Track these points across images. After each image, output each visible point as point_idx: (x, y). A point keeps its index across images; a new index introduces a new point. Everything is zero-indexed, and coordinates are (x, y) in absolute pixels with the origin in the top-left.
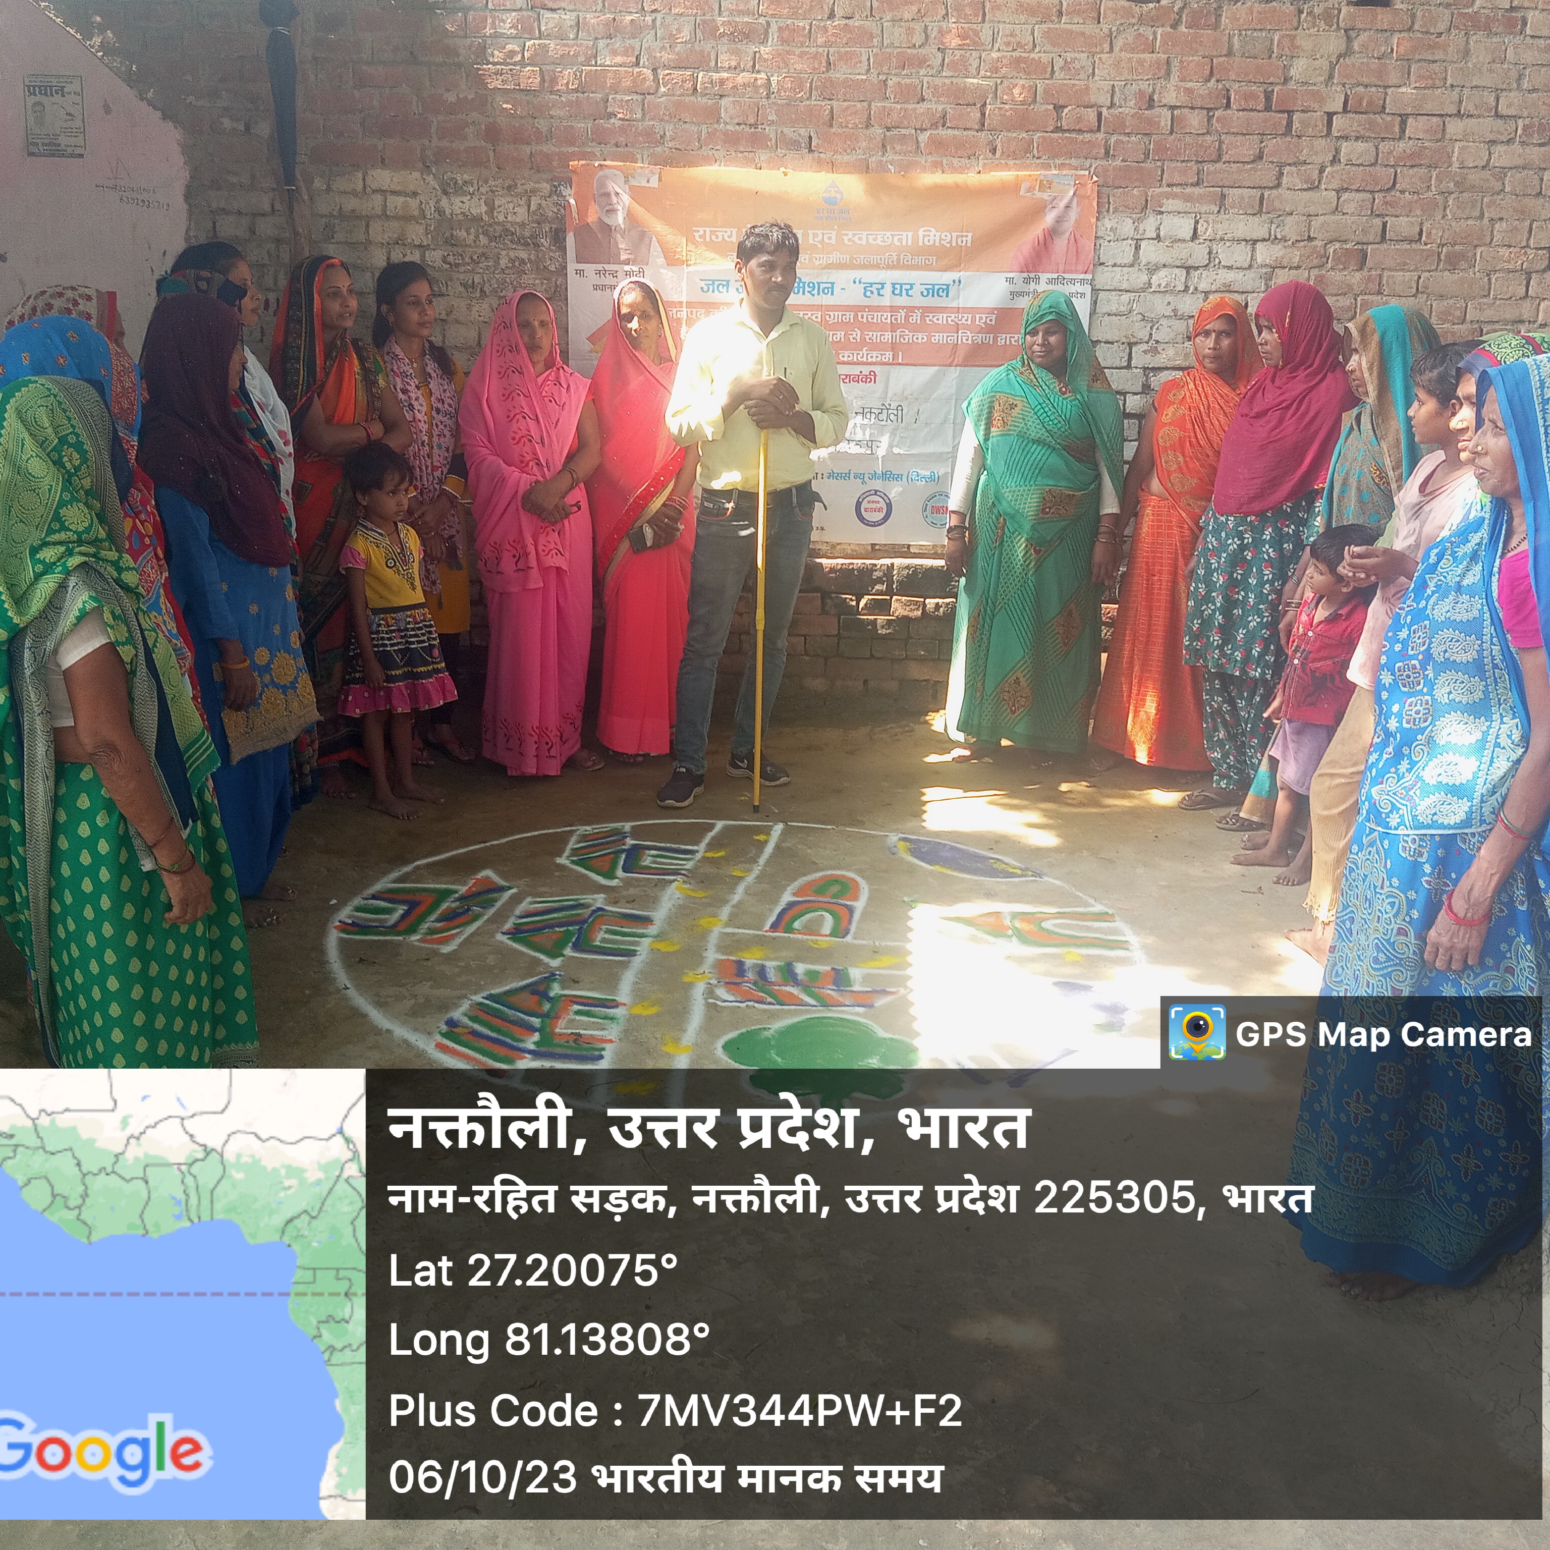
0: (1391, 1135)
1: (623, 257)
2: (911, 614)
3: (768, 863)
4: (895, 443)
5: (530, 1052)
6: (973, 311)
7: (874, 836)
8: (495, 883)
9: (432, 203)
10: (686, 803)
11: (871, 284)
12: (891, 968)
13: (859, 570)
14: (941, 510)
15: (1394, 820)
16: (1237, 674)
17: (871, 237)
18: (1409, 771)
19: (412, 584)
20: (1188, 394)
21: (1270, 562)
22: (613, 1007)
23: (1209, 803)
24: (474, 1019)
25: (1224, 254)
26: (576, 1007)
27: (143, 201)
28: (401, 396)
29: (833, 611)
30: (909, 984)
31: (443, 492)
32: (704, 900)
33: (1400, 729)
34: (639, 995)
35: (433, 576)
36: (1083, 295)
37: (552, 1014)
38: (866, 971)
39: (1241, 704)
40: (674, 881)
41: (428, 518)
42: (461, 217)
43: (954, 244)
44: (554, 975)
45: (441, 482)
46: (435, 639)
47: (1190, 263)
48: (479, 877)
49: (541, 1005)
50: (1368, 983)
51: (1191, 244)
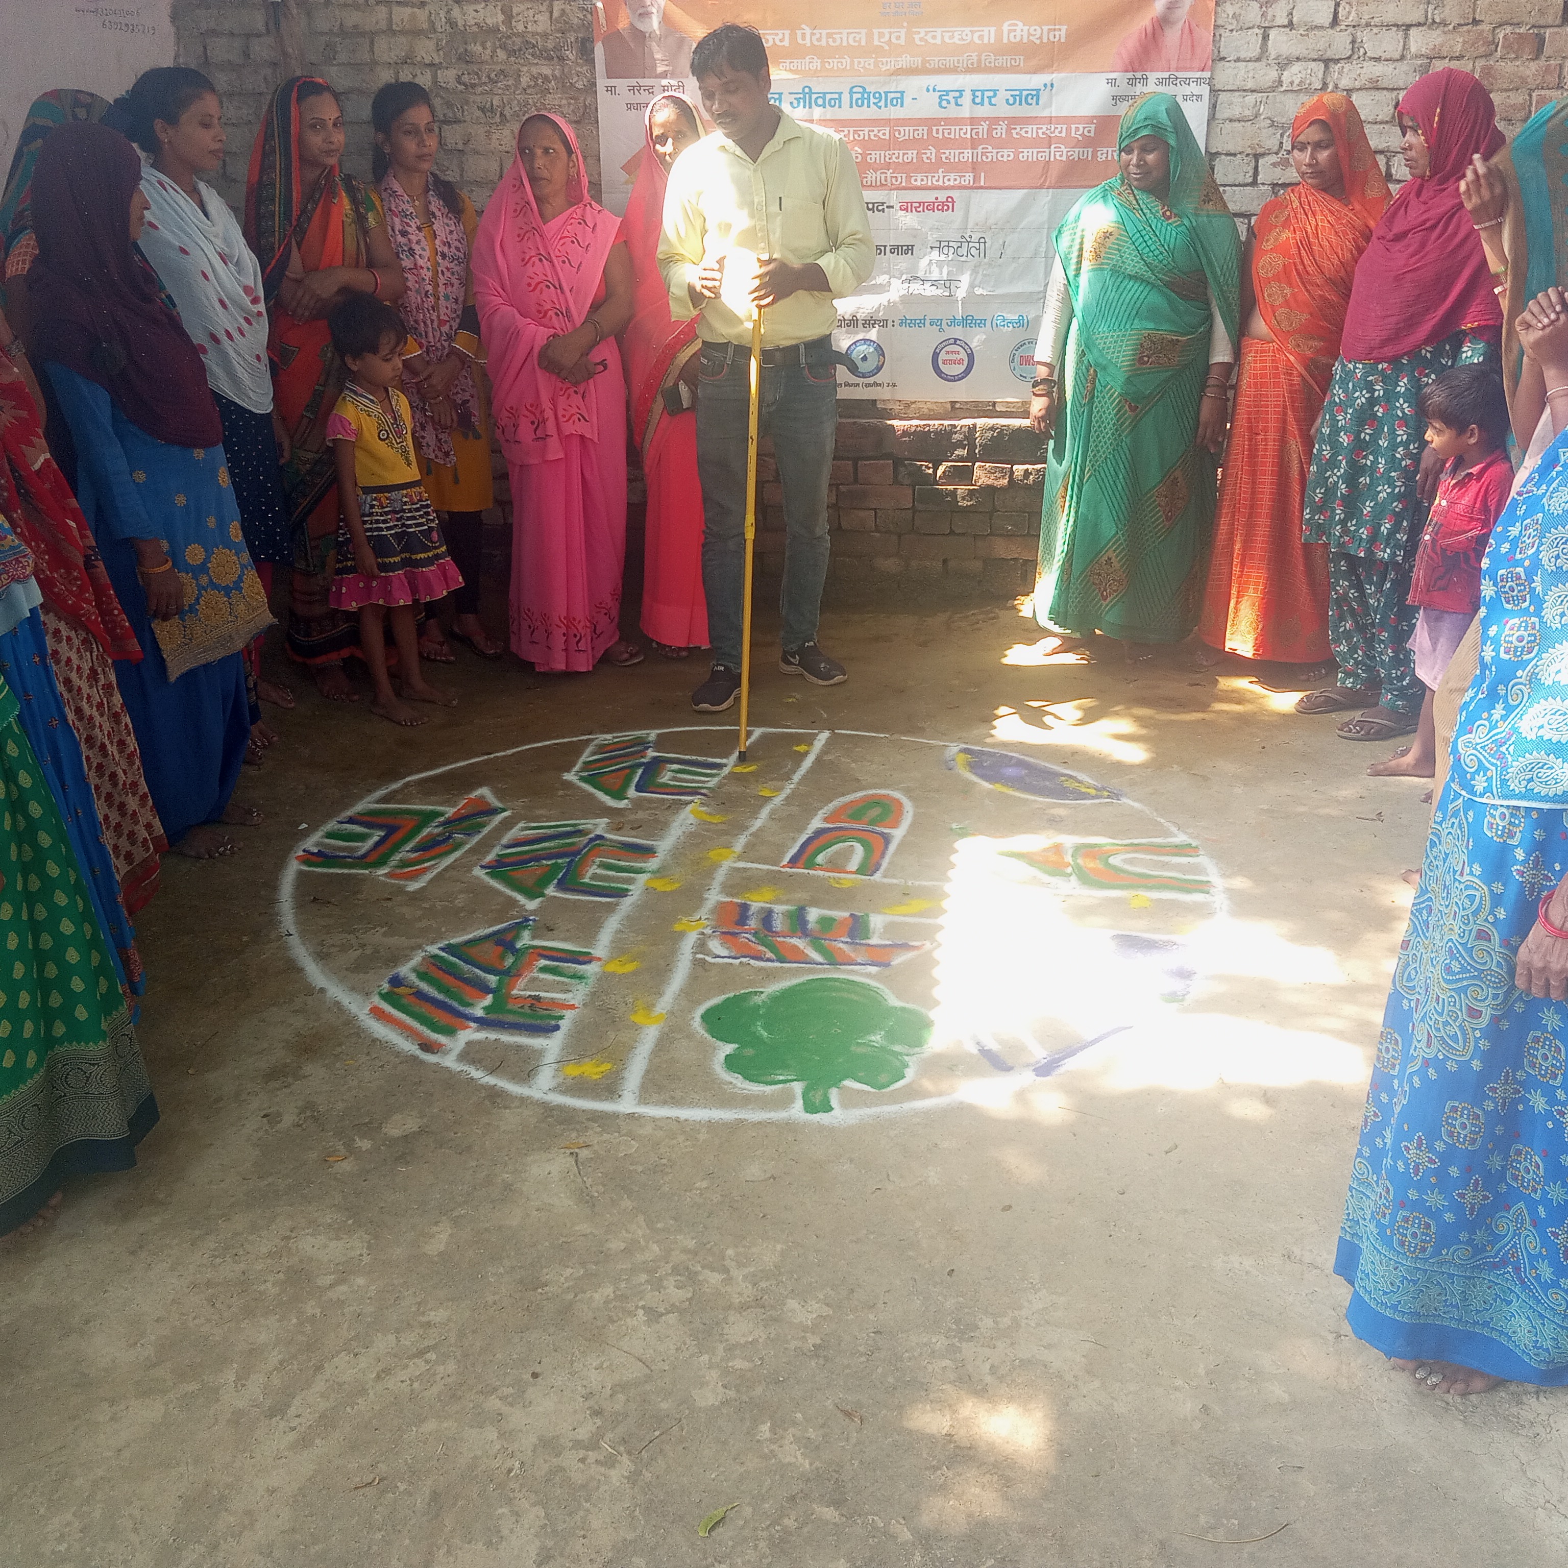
0: (1462, 1196)
1: (660, 69)
2: (996, 483)
3: (804, 778)
4: (977, 282)
5: (477, 1020)
6: (1068, 120)
7: (931, 747)
8: (488, 804)
9: (442, 14)
10: (724, 706)
11: (947, 92)
12: (921, 914)
13: (936, 433)
14: (1028, 360)
15: (1480, 784)
16: (1362, 555)
17: (947, 35)
18: (1504, 718)
19: (407, 459)
20: (1292, 214)
21: (1404, 421)
22: (584, 963)
23: (1332, 706)
24: (422, 976)
25: (1371, 43)
26: (543, 962)
27: (127, 25)
28: (400, 239)
29: (907, 481)
30: (939, 936)
31: (453, 352)
32: (720, 827)
33: (1496, 659)
34: (619, 949)
35: (446, 447)
36: (1199, 97)
37: (514, 971)
38: (889, 918)
39: (1370, 589)
40: (692, 801)
41: (434, 381)
42: (475, 29)
43: (1045, 40)
44: (528, 920)
45: (450, 338)
46: (433, 521)
47: (1329, 54)
48: (473, 795)
49: (502, 958)
50: (1438, 997)
51: (1331, 31)
